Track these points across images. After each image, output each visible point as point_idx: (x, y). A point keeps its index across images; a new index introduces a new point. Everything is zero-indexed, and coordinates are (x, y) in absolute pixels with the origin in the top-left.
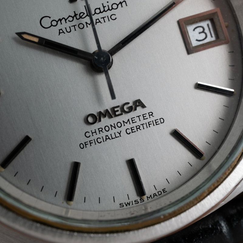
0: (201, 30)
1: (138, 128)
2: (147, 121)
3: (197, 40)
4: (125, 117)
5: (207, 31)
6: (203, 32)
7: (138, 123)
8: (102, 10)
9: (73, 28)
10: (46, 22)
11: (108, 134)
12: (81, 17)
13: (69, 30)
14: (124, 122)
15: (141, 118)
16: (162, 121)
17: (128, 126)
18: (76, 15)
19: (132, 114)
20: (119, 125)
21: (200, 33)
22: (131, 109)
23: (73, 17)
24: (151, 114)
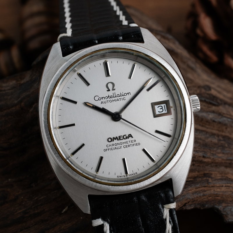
0: (161, 107)
1: (129, 146)
2: (133, 143)
3: (159, 112)
4: (124, 141)
5: (163, 108)
6: (162, 108)
7: (129, 144)
8: (120, 95)
9: (107, 102)
10: (97, 98)
11: (116, 147)
12: (111, 98)
13: (105, 102)
15: (131, 142)
16: (139, 144)
17: (125, 144)
18: (109, 96)
19: (127, 140)
20: (121, 144)
21: (160, 109)
22: (127, 138)
23: (108, 97)
24: (135, 141)
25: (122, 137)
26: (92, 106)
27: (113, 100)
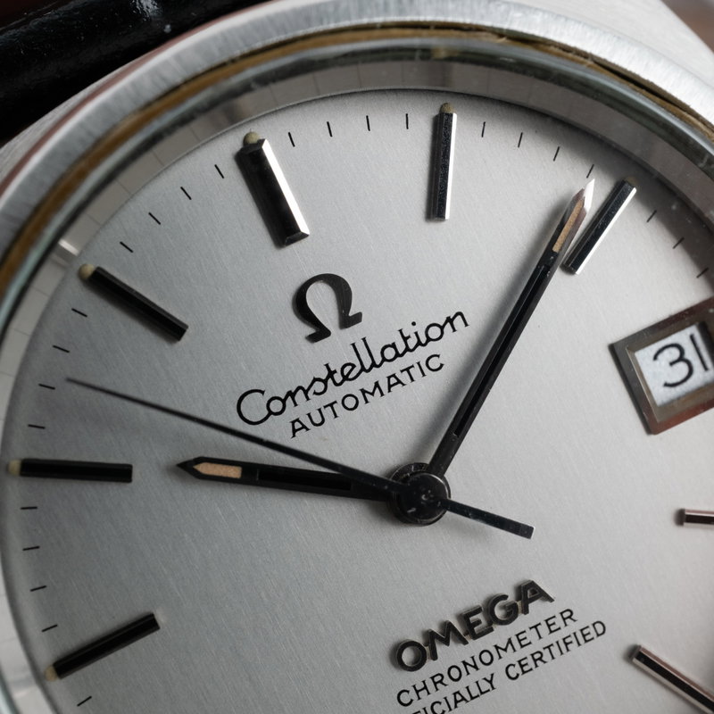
0: (675, 353)
1: (538, 658)
2: (558, 636)
3: (666, 385)
4: (500, 634)
5: (690, 354)
6: (681, 359)
7: (537, 645)
8: (401, 348)
9: (328, 412)
10: (255, 408)
11: (460, 686)
12: (345, 378)
13: (317, 419)
14: (497, 647)
15: (543, 629)
16: (600, 628)
17: (510, 657)
18: (331, 374)
19: (522, 622)
20: (486, 658)
21: (672, 364)
22: (512, 613)
23: (325, 382)
24: (568, 615)
25: (480, 616)
26: (235, 472)
27: (364, 392)
